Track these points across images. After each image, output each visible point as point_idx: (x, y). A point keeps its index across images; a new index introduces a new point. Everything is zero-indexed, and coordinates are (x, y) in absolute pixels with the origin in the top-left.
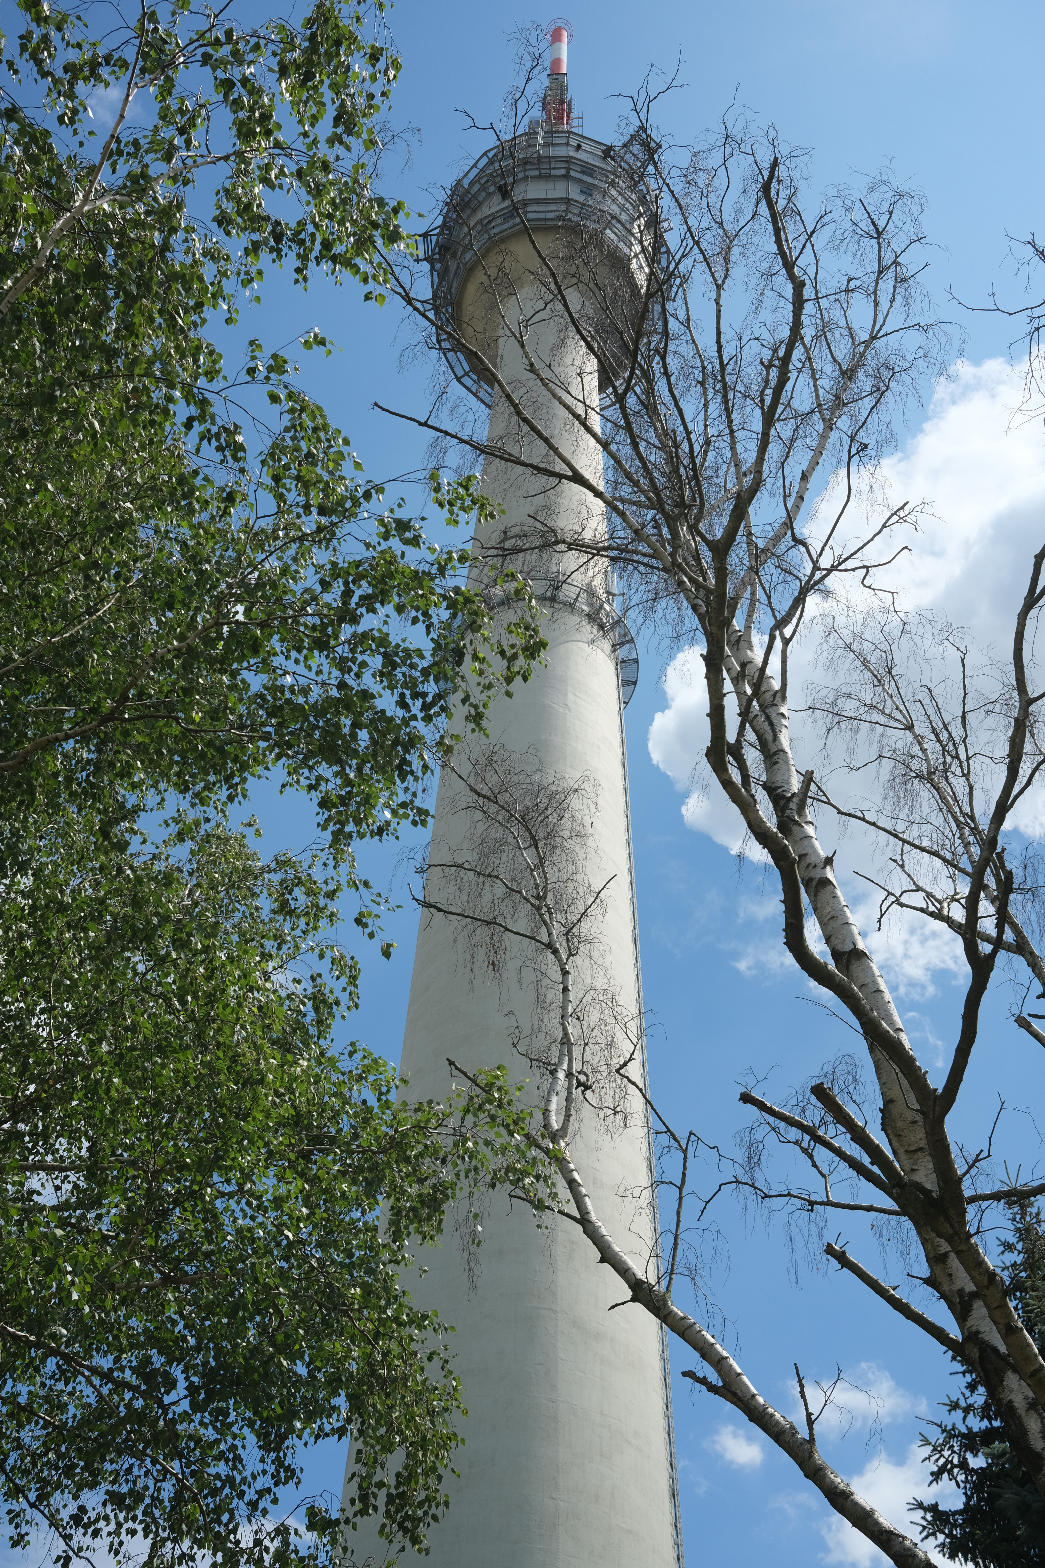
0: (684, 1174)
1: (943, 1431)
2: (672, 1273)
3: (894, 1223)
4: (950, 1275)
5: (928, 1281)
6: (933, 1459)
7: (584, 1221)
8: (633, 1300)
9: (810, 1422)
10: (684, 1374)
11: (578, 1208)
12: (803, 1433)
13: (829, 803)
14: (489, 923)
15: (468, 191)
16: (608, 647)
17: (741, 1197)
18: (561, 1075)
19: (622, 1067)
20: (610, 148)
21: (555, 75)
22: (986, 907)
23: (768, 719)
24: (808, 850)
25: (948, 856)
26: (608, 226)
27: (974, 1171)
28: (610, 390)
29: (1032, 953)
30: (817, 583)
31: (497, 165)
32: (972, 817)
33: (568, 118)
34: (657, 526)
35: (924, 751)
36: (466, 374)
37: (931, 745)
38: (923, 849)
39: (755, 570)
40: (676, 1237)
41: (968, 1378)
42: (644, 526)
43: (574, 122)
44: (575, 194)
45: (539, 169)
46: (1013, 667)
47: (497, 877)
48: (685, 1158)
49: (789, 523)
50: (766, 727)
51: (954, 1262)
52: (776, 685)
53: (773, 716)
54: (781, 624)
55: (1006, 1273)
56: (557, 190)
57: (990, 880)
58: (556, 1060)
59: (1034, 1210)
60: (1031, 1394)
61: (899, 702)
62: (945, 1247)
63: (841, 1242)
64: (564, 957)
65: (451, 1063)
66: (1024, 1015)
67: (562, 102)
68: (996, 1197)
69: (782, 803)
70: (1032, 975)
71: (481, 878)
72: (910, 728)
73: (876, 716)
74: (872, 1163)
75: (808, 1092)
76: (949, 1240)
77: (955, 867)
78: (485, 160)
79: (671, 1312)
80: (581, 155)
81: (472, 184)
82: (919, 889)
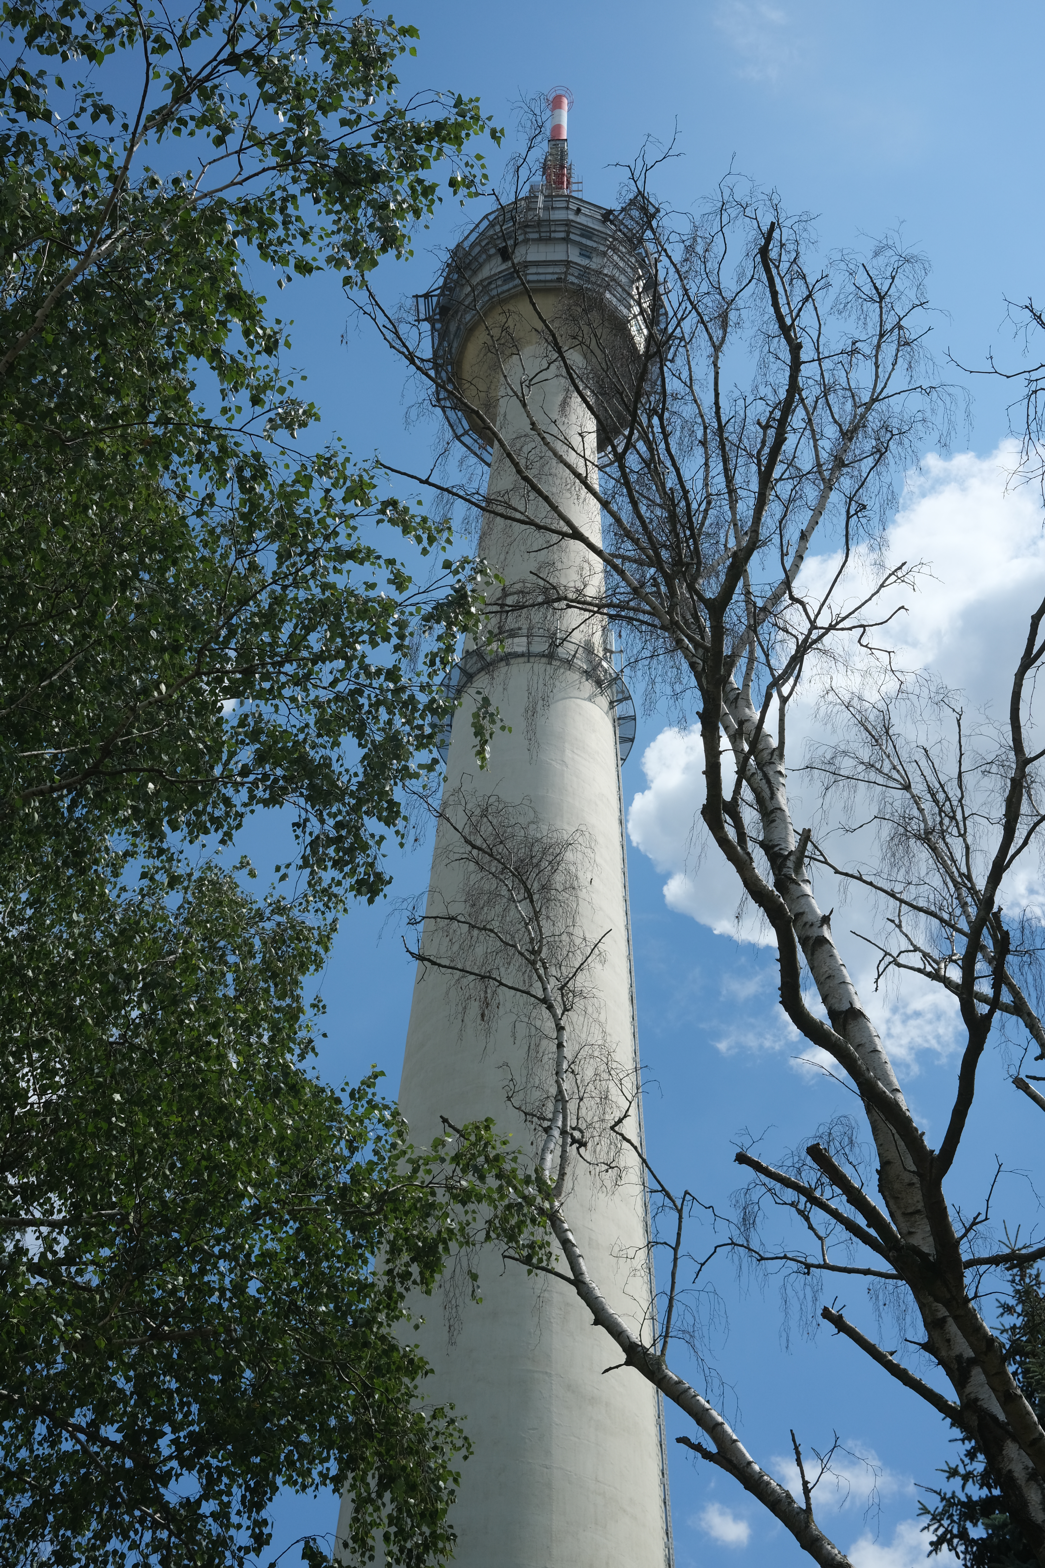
0: (679, 1235)
1: (943, 1499)
2: (666, 1336)
3: (890, 1288)
4: (948, 1341)
5: (925, 1347)
6: (932, 1528)
7: (578, 1282)
8: (627, 1363)
9: (807, 1491)
10: (679, 1440)
11: (573, 1269)
12: (800, 1502)
13: (826, 862)
14: (483, 977)
15: (468, 254)
16: (604, 701)
17: (736, 1258)
18: (556, 1133)
19: (617, 1124)
20: (610, 212)
21: (555, 140)
22: (981, 967)
23: (766, 776)
24: (806, 909)
25: (946, 917)
26: (607, 287)
27: (971, 1235)
28: (609, 448)
29: (1030, 1014)
30: (815, 641)
31: (498, 228)
32: (969, 877)
33: (568, 183)
34: (656, 584)
35: (921, 810)
36: (466, 433)
37: (928, 805)
38: (920, 909)
39: (753, 628)
40: (671, 1300)
41: (968, 1445)
42: (643, 585)
43: (574, 187)
44: (574, 256)
45: (539, 232)
46: (1009, 727)
47: (492, 931)
48: (680, 1218)
49: (787, 584)
50: (763, 784)
51: (952, 1328)
52: (774, 743)
53: (771, 773)
54: (777, 682)
55: (1005, 1335)
56: (557, 253)
57: (987, 940)
58: (550, 1116)
59: (1034, 1272)
60: (1031, 1464)
61: (896, 762)
62: (943, 1312)
63: (838, 1306)
64: (559, 1012)
65: (445, 1120)
66: (1022, 1076)
67: (562, 167)
68: (995, 1261)
69: (779, 861)
70: (1030, 1036)
71: (475, 932)
72: (907, 787)
73: (873, 776)
74: (868, 1226)
75: (804, 1153)
76: (947, 1305)
77: (953, 927)
78: (486, 223)
79: (666, 1376)
80: (581, 219)
81: (472, 246)
82: (916, 949)
